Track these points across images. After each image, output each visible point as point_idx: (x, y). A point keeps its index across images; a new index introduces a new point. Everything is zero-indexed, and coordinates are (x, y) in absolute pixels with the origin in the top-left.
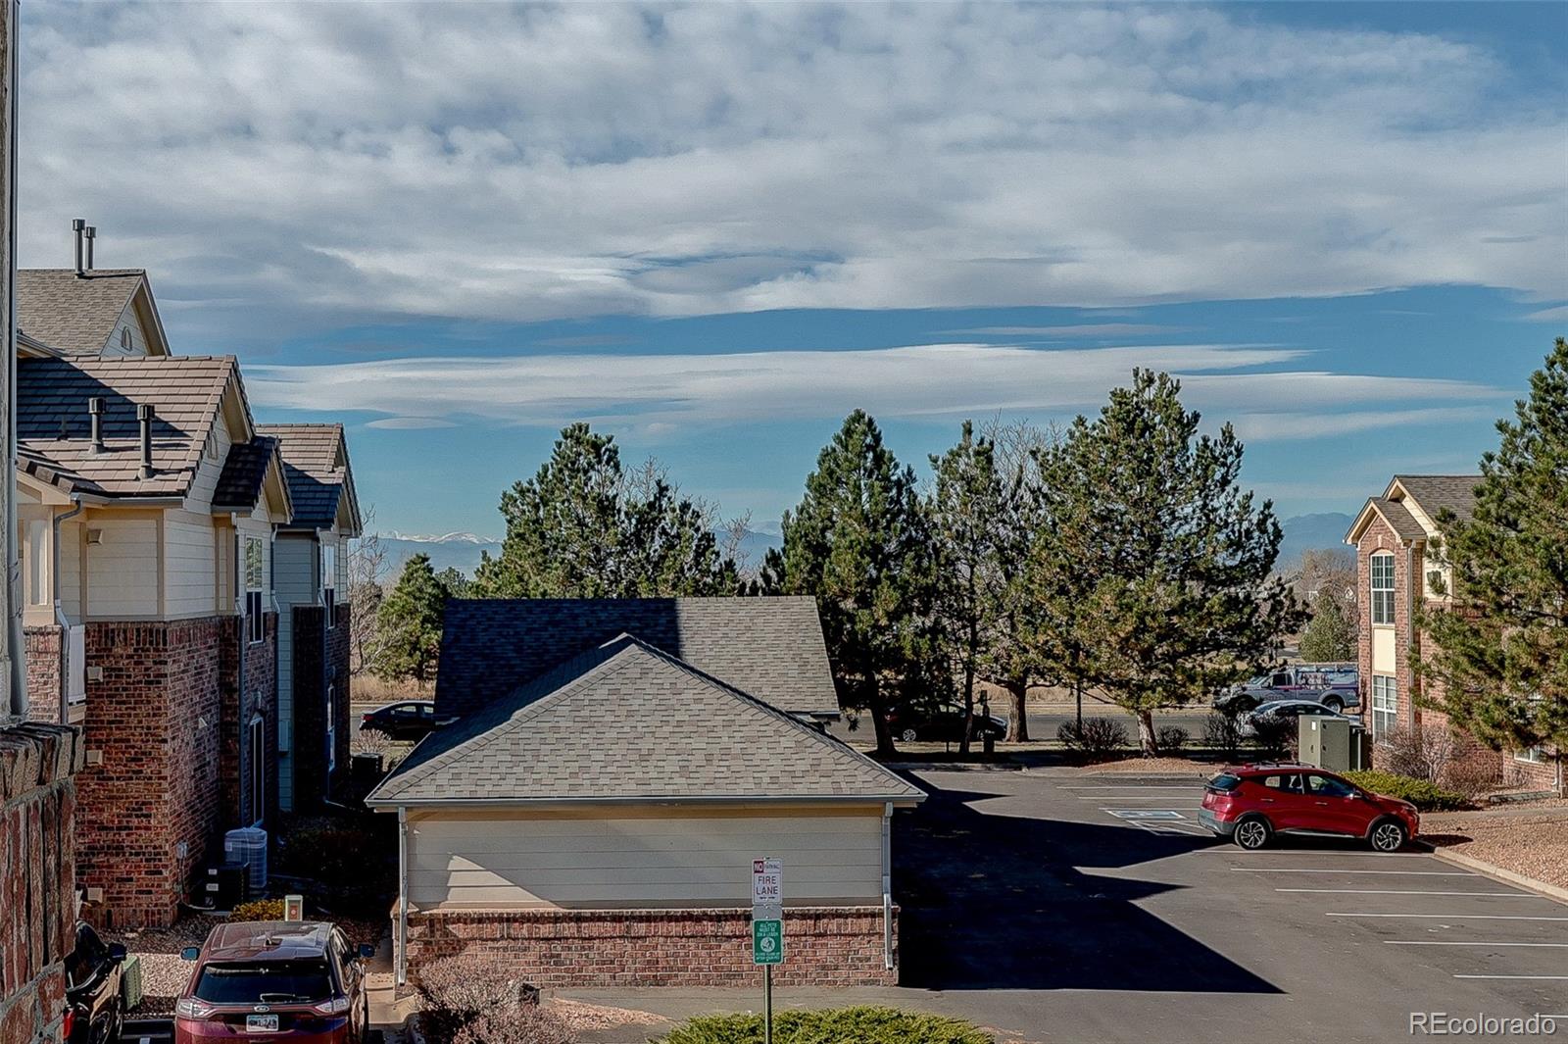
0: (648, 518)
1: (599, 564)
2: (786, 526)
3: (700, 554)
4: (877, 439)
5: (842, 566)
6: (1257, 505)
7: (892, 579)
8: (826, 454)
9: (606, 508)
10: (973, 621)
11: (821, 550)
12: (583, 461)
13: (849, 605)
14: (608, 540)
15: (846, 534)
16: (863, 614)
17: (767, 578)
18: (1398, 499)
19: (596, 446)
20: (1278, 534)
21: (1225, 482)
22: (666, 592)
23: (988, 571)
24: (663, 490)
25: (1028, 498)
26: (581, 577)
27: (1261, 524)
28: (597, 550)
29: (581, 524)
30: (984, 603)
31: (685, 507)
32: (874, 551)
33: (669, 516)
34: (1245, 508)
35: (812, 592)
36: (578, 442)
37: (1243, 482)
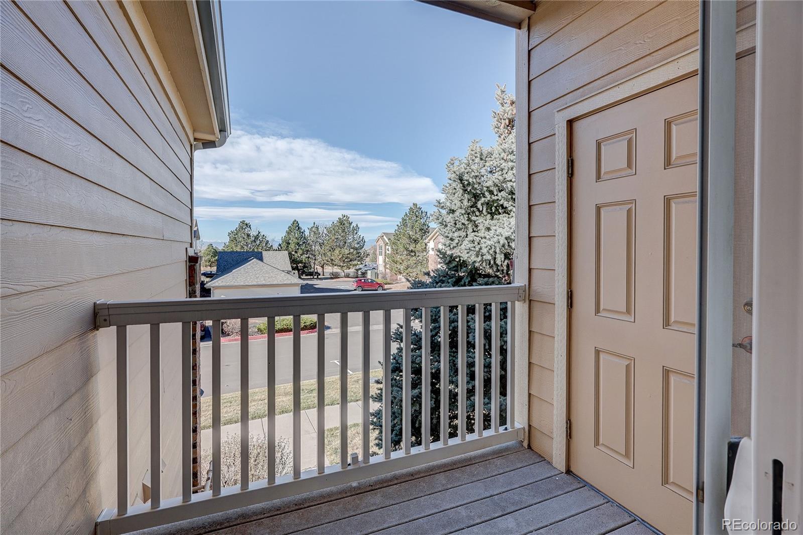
0: (257, 237)
1: (247, 246)
2: (282, 239)
3: (266, 244)
4: (298, 225)
5: (292, 246)
6: (361, 237)
7: (301, 249)
8: (289, 227)
9: (248, 235)
10: (315, 256)
11: (289, 243)
12: (244, 227)
13: (293, 253)
14: (249, 241)
15: (293, 241)
16: (296, 254)
17: (279, 249)
18: (383, 236)
19: (247, 225)
20: (365, 242)
21: (356, 233)
22: (260, 250)
23: (318, 247)
24: (259, 233)
25: (324, 235)
26: (244, 248)
27: (362, 240)
28: (247, 243)
29: (244, 238)
30: (317, 253)
31: (264, 236)
32: (298, 244)
33: (260, 237)
34: (359, 237)
35: (287, 250)
36: (243, 224)
37: (359, 233)
